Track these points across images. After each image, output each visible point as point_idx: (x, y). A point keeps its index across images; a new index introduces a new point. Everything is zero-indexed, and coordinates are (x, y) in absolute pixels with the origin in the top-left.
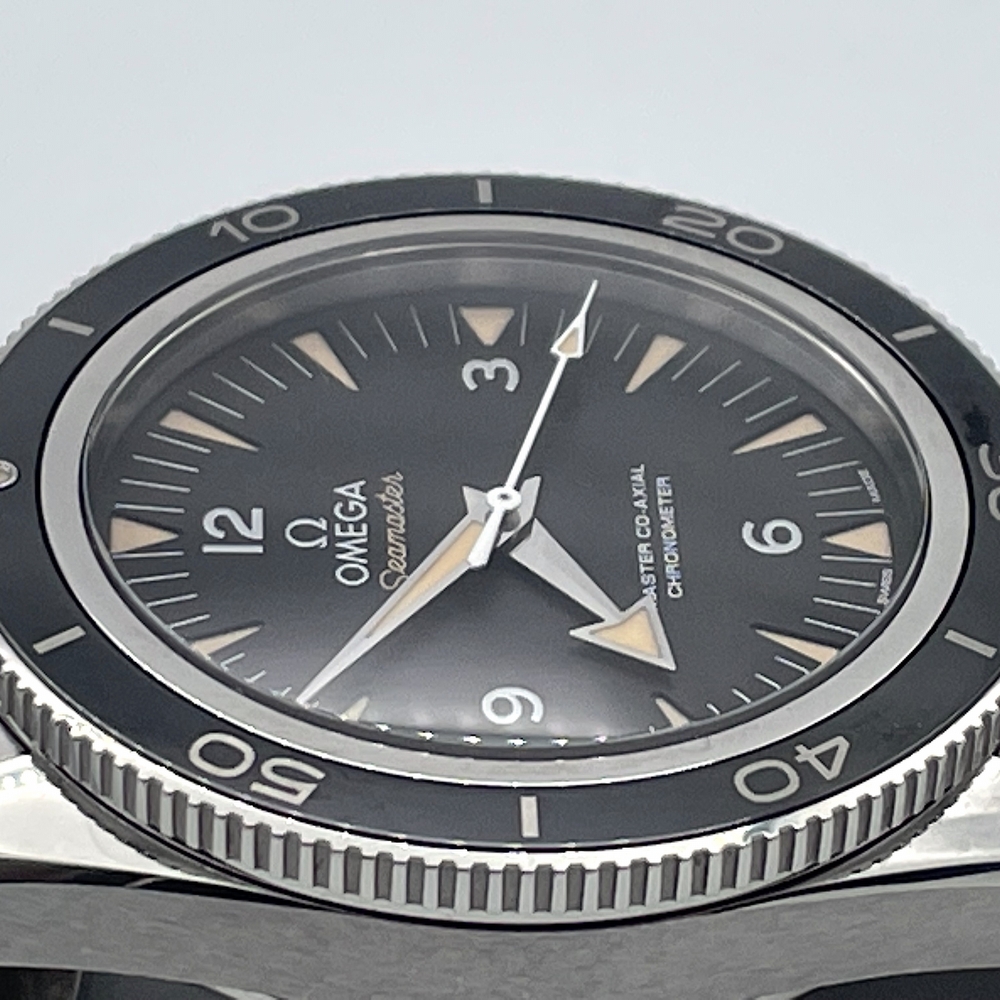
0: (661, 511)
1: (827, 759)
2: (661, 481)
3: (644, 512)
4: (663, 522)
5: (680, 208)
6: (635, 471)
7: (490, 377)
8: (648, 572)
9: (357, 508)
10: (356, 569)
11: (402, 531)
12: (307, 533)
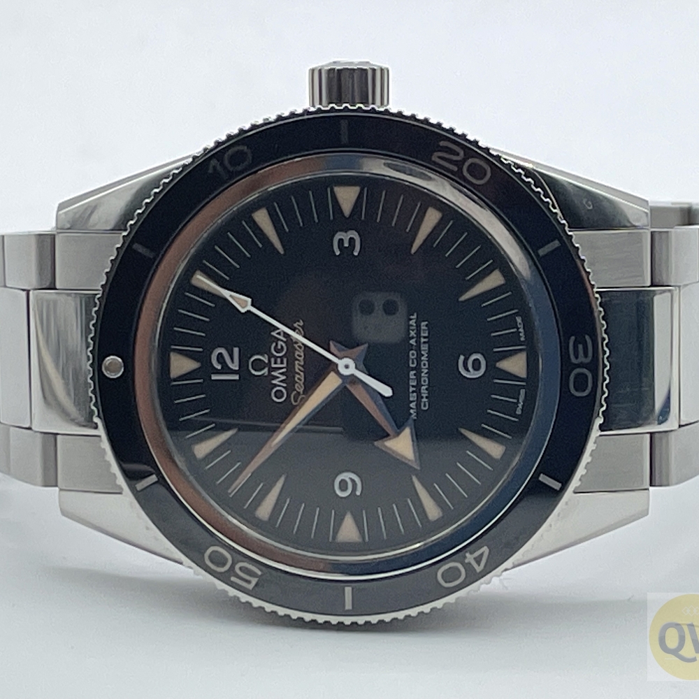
0: (422, 345)
1: (478, 560)
2: (423, 325)
3: (414, 348)
4: (423, 355)
5: (442, 143)
6: (412, 317)
7: (346, 245)
8: (413, 392)
9: (282, 347)
10: (281, 391)
11: (302, 363)
12: (259, 365)
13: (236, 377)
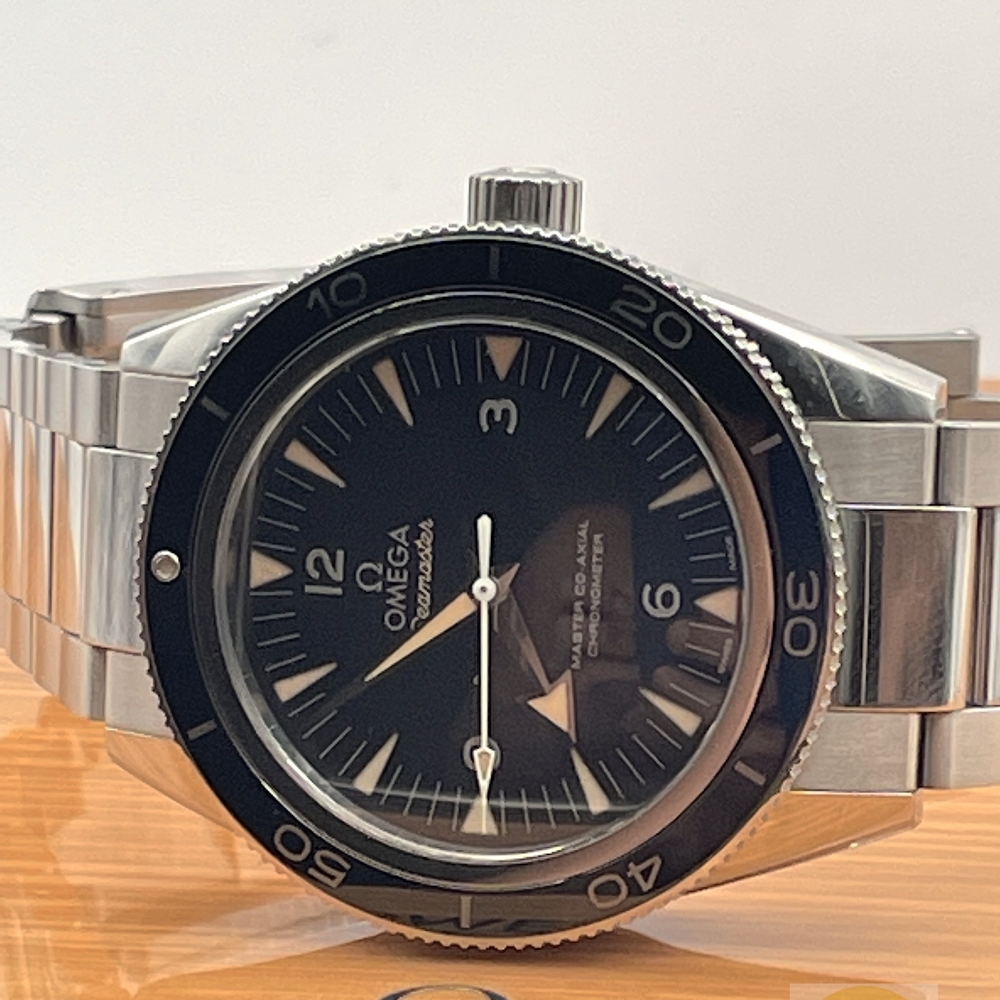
0: (594, 567)
1: (646, 874)
2: (597, 537)
3: (582, 569)
4: (594, 581)
5: (626, 288)
6: (581, 526)
7: (498, 418)
8: (578, 631)
9: (403, 554)
10: (398, 615)
11: (429, 579)
12: (370, 577)
13: (338, 591)
